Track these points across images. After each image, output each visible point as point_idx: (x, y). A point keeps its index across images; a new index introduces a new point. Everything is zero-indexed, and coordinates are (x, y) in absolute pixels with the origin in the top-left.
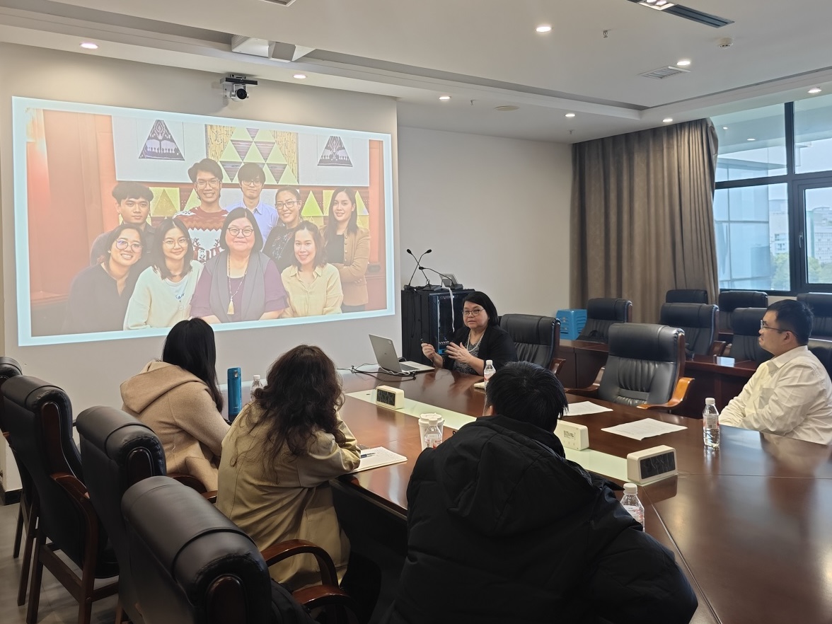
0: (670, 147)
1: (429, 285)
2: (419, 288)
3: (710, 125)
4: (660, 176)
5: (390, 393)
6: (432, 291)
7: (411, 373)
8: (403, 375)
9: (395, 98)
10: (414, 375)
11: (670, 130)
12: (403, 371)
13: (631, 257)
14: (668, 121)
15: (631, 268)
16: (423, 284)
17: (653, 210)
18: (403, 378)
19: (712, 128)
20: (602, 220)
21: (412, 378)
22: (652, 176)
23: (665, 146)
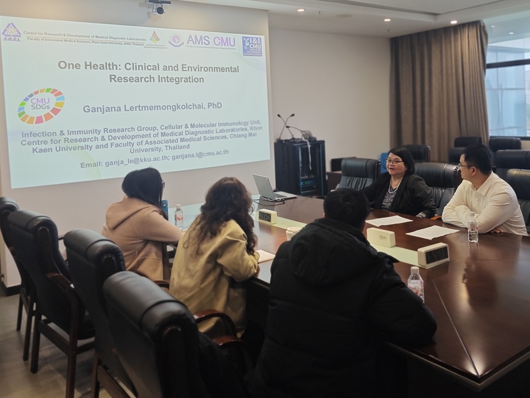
0: (456, 41)
1: (293, 139)
2: (286, 141)
3: (482, 25)
4: (449, 60)
5: (267, 214)
6: (296, 143)
7: (282, 200)
8: (276, 201)
9: (266, 11)
10: (284, 201)
11: (456, 28)
12: (276, 199)
13: (431, 115)
14: (454, 22)
15: (431, 124)
16: (289, 138)
17: (445, 83)
18: (276, 203)
19: (484, 27)
20: (411, 90)
21: (282, 203)
22: (444, 60)
23: (452, 39)
